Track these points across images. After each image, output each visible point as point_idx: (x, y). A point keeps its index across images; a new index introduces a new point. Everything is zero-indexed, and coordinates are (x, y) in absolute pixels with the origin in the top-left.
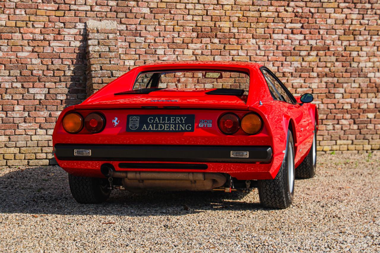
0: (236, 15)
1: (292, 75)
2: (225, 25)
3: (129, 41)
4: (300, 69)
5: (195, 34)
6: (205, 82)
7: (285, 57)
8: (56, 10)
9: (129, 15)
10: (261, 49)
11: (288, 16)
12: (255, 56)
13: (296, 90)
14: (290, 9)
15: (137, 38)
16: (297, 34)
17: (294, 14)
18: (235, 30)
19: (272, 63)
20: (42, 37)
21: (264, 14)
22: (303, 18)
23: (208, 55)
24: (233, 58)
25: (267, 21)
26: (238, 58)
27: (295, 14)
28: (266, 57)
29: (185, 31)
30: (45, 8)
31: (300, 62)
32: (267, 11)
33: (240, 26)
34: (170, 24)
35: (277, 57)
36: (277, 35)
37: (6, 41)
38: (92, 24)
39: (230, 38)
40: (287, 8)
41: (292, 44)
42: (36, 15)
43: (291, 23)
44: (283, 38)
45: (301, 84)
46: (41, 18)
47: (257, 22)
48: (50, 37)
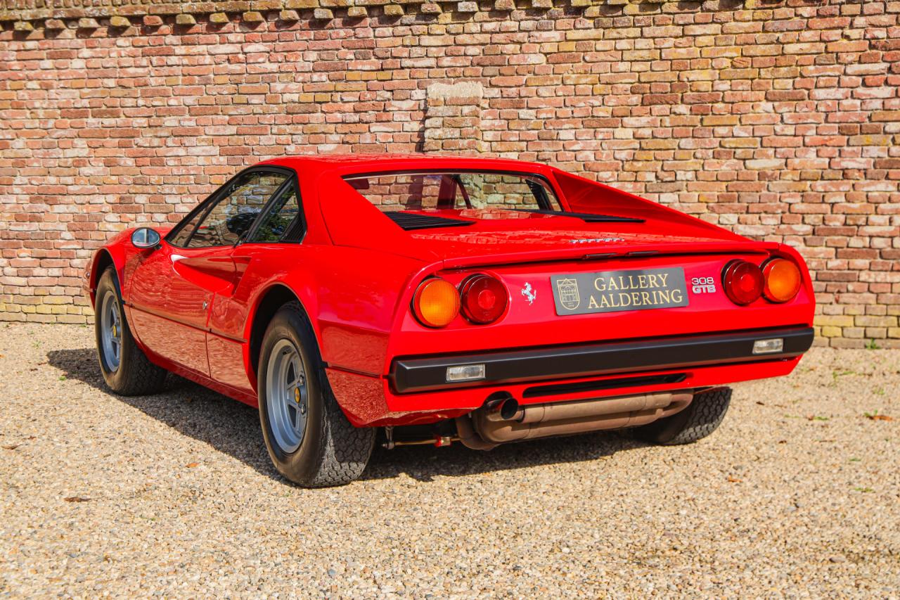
0: (724, 55)
1: (865, 174)
2: (701, 77)
3: (505, 117)
4: (886, 162)
5: (636, 99)
6: (660, 190)
7: (846, 137)
8: (378, 70)
9: (503, 70)
10: (786, 122)
11: (849, 48)
12: (773, 137)
13: (876, 208)
14: (854, 34)
15: (520, 111)
16: (878, 86)
17: (868, 42)
18: (725, 86)
19: (814, 149)
20: (356, 118)
21: (790, 49)
22: (890, 50)
23: (666, 138)
24: (720, 142)
25: (799, 63)
26: (733, 142)
27: (870, 43)
28: (801, 138)
29: (615, 92)
30: (360, 67)
31: (887, 148)
32: (798, 41)
33: (735, 77)
34: (583, 81)
35: (826, 138)
36: (823, 90)
37: (300, 127)
38: (437, 90)
39: (713, 102)
40: (847, 32)
41: (864, 107)
42: (347, 81)
43: (860, 62)
44: (839, 96)
45: (888, 194)
46: (354, 86)
47: (776, 66)
48: (370, 116)
